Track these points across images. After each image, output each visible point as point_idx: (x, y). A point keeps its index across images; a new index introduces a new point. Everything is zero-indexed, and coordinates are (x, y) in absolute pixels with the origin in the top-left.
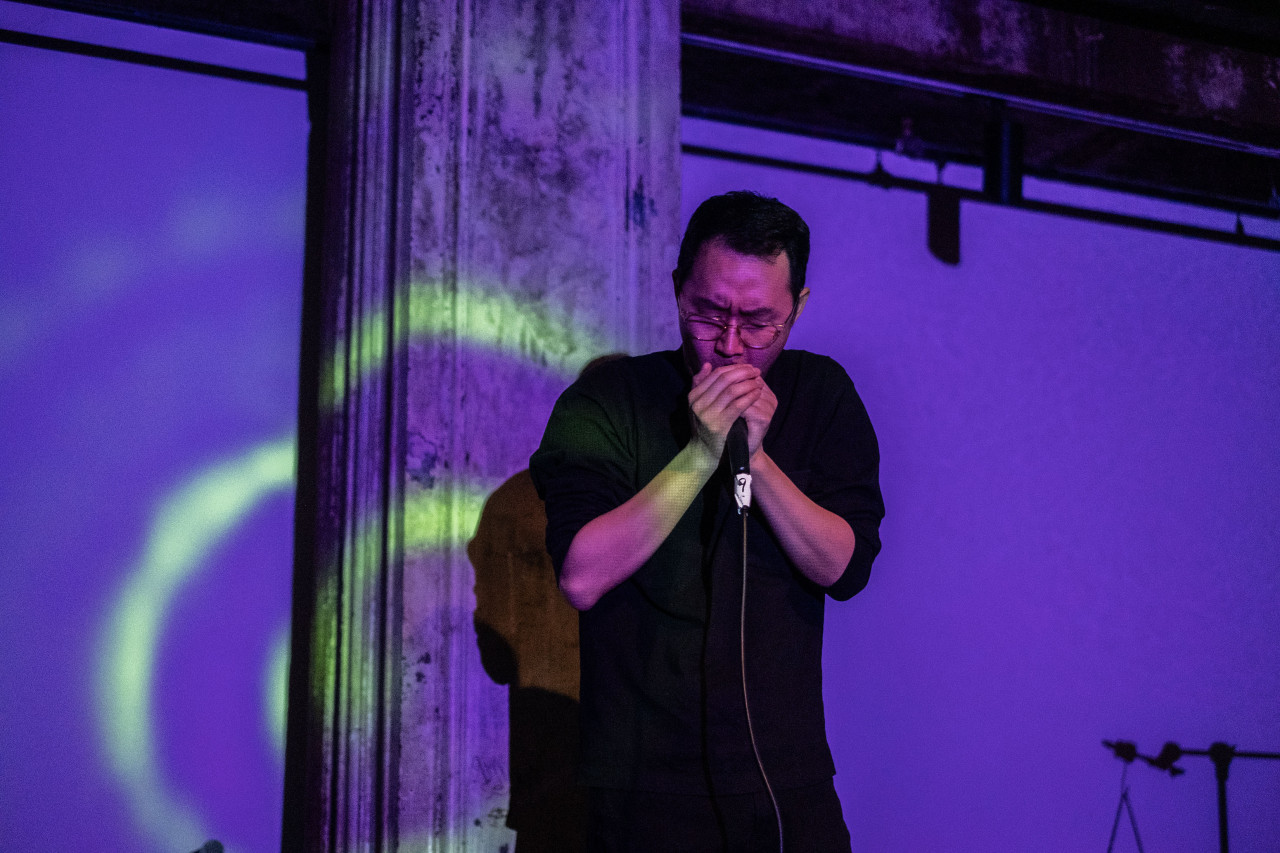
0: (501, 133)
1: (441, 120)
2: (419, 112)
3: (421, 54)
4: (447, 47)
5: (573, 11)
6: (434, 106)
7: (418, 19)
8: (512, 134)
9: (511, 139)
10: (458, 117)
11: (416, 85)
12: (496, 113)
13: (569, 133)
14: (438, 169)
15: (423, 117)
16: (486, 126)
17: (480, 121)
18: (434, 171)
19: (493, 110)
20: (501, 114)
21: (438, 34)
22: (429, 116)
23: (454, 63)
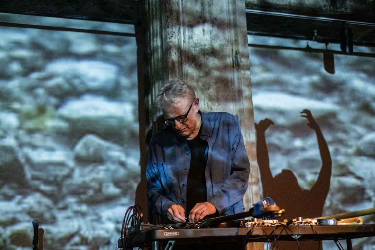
0: (193, 41)
1: (175, 39)
2: (168, 37)
3: (168, 20)
4: (176, 17)
5: (212, 3)
6: (173, 35)
7: (166, 9)
8: (197, 41)
9: (196, 43)
10: (180, 37)
11: (167, 29)
12: (191, 35)
13: (214, 40)
14: (175, 53)
15: (170, 38)
16: (189, 40)
17: (187, 38)
18: (174, 54)
19: (190, 35)
20: (193, 35)
21: (173, 13)
22: (172, 38)
23: (178, 21)
